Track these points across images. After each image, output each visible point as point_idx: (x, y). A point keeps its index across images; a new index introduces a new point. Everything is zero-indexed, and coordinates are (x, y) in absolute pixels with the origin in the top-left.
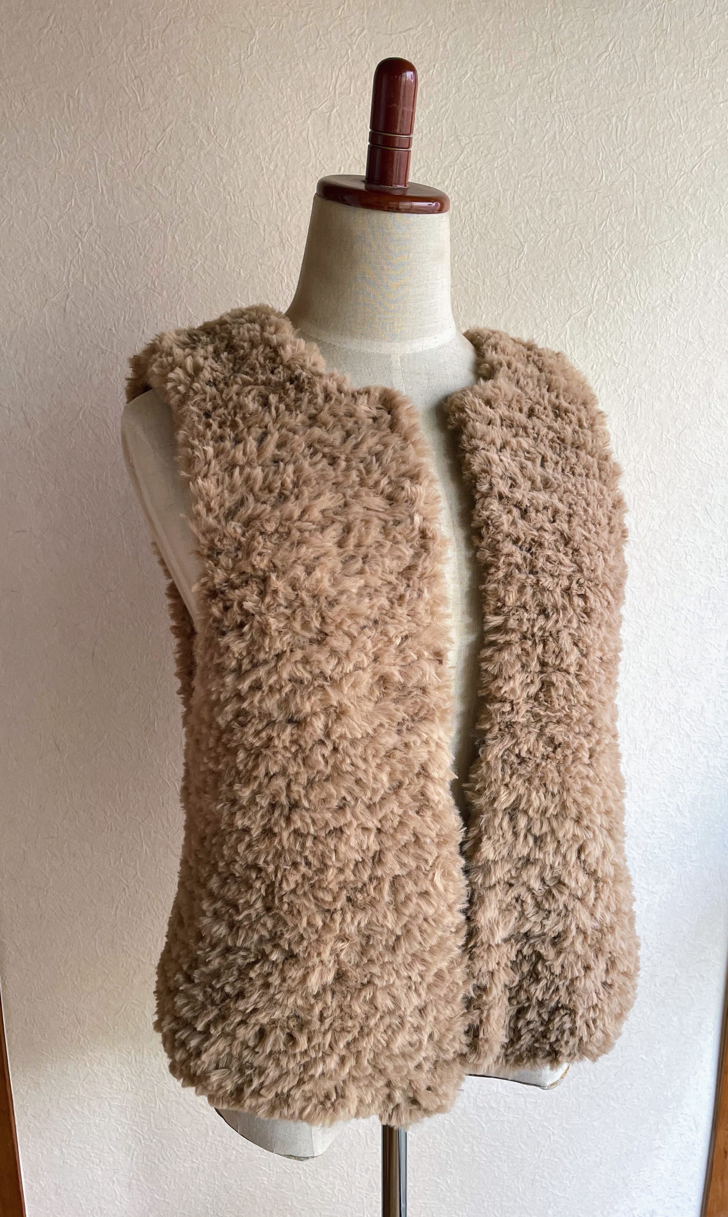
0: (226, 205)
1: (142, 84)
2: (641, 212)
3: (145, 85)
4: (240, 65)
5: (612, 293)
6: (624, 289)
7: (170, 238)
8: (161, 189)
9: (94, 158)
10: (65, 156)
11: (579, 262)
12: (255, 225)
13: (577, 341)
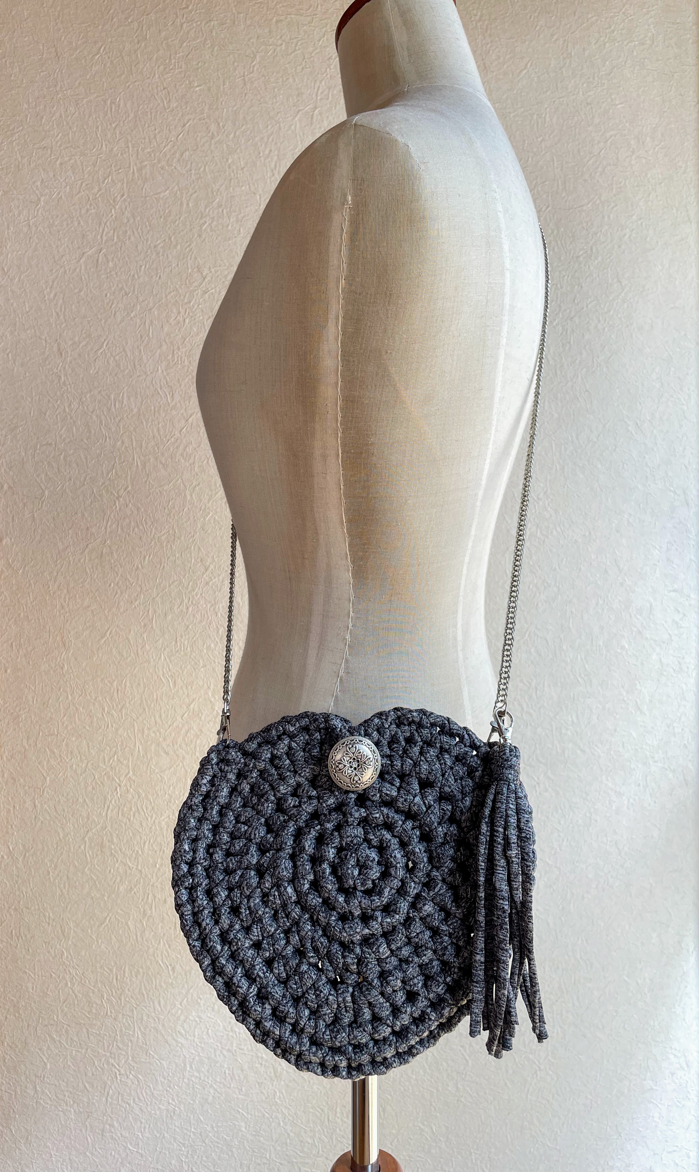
1: (169, 93)
3: (171, 94)
4: (244, 79)
7: (185, 206)
9: (128, 147)
10: (106, 145)
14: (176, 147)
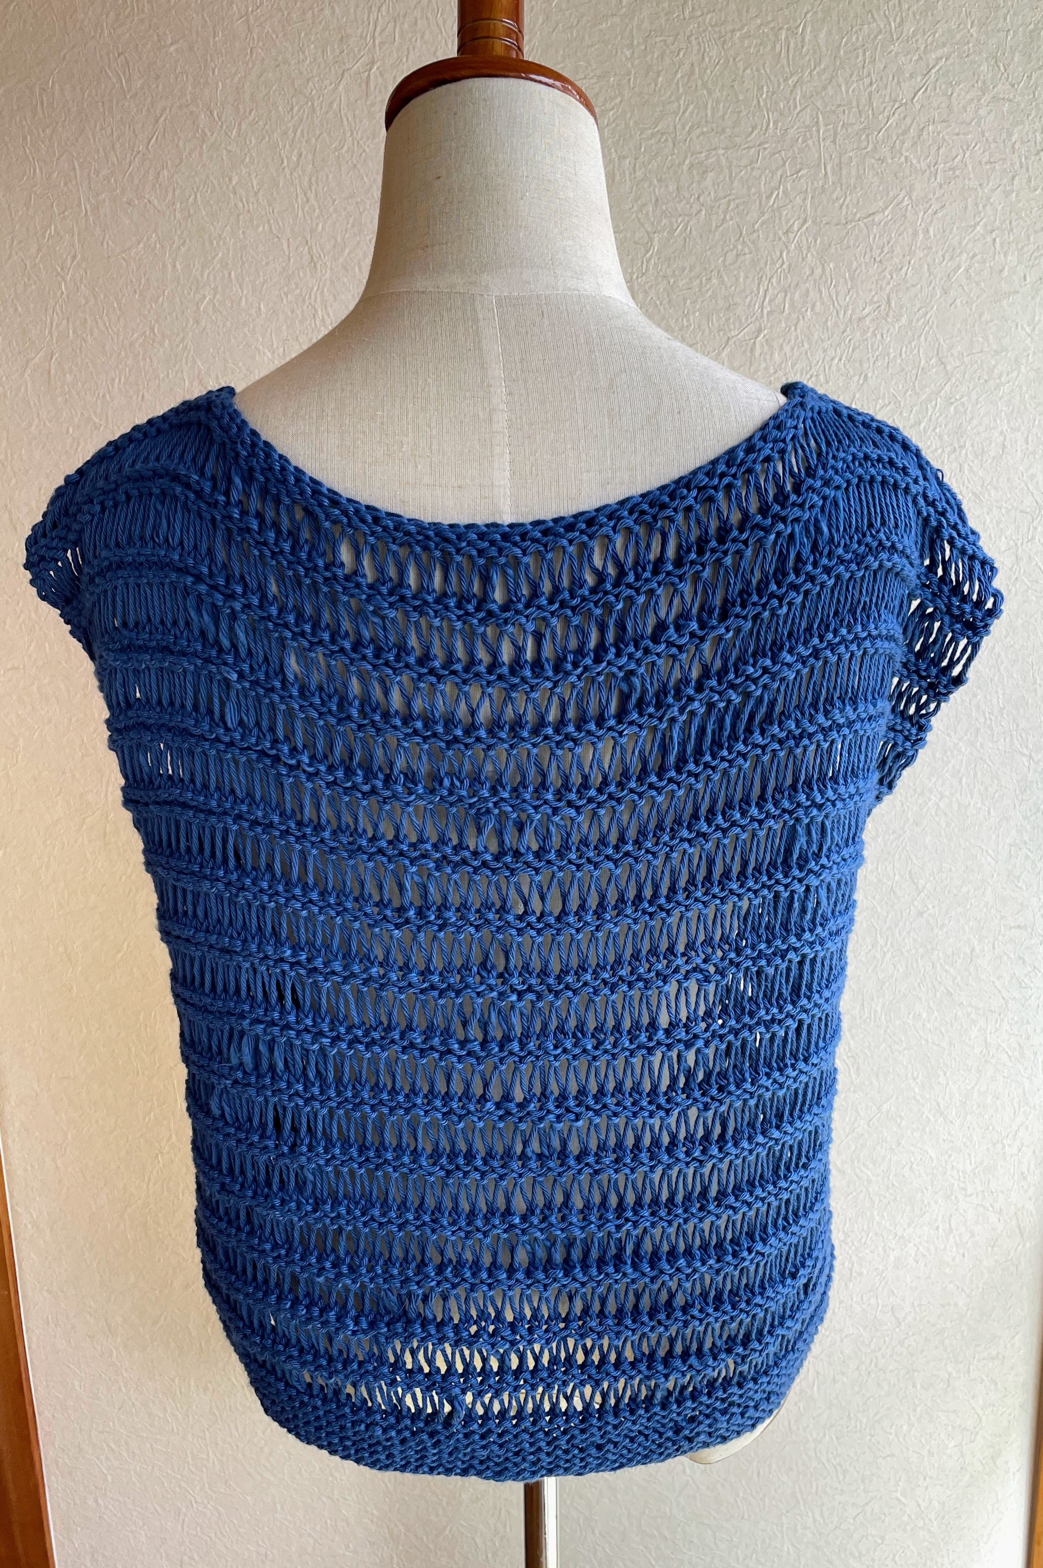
0: (238, 216)
1: (127, 62)
3: (131, 64)
4: (247, 21)
7: (170, 267)
8: (156, 202)
9: (74, 169)
10: (41, 169)
12: (276, 239)
14: (147, 163)
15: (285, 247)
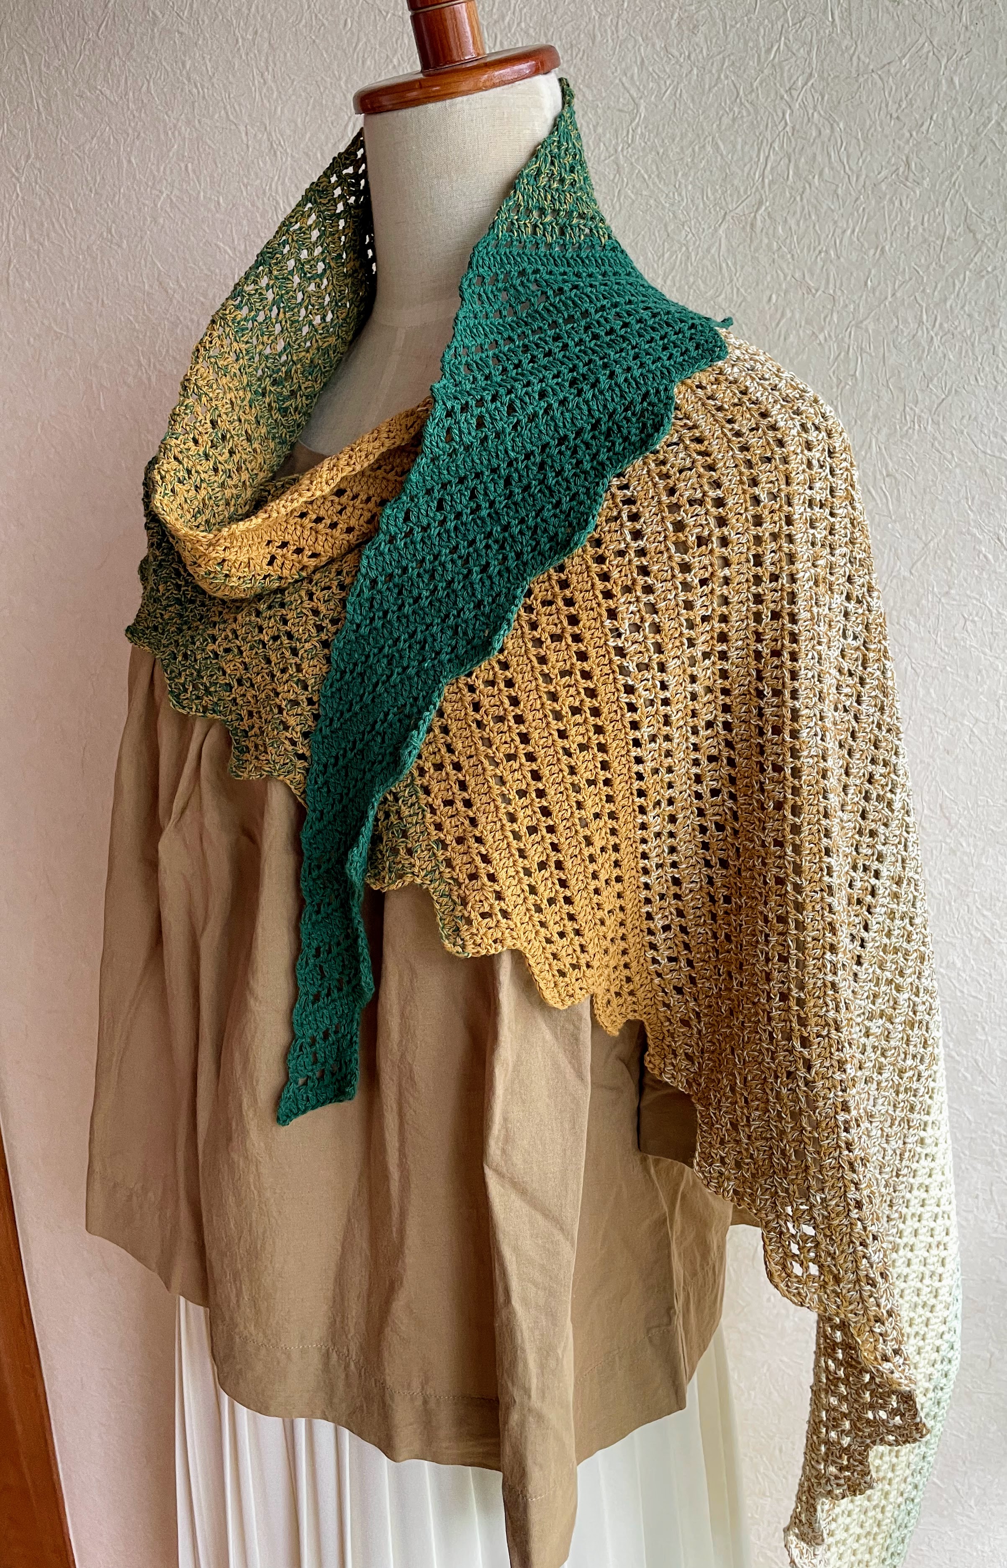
0: (193, 103)
2: (842, 19)
5: (797, 167)
6: (819, 158)
8: (108, 92)
11: (734, 120)
12: (233, 127)
13: (739, 257)
15: (243, 134)
